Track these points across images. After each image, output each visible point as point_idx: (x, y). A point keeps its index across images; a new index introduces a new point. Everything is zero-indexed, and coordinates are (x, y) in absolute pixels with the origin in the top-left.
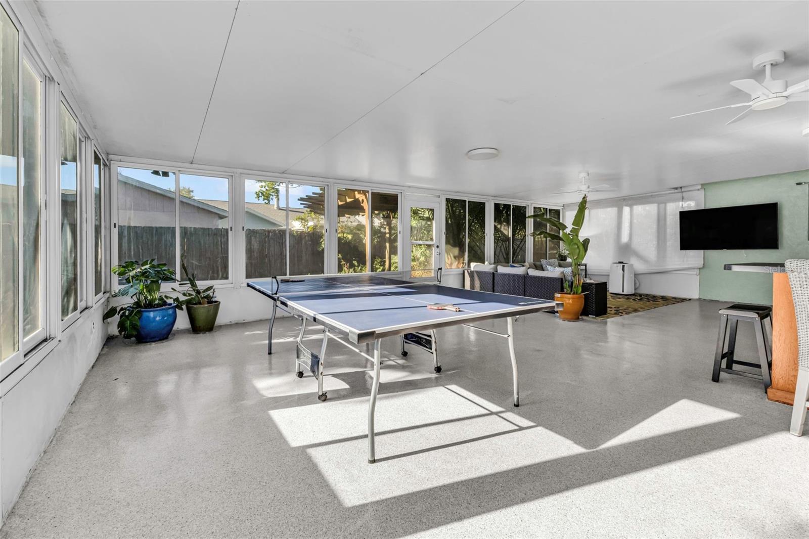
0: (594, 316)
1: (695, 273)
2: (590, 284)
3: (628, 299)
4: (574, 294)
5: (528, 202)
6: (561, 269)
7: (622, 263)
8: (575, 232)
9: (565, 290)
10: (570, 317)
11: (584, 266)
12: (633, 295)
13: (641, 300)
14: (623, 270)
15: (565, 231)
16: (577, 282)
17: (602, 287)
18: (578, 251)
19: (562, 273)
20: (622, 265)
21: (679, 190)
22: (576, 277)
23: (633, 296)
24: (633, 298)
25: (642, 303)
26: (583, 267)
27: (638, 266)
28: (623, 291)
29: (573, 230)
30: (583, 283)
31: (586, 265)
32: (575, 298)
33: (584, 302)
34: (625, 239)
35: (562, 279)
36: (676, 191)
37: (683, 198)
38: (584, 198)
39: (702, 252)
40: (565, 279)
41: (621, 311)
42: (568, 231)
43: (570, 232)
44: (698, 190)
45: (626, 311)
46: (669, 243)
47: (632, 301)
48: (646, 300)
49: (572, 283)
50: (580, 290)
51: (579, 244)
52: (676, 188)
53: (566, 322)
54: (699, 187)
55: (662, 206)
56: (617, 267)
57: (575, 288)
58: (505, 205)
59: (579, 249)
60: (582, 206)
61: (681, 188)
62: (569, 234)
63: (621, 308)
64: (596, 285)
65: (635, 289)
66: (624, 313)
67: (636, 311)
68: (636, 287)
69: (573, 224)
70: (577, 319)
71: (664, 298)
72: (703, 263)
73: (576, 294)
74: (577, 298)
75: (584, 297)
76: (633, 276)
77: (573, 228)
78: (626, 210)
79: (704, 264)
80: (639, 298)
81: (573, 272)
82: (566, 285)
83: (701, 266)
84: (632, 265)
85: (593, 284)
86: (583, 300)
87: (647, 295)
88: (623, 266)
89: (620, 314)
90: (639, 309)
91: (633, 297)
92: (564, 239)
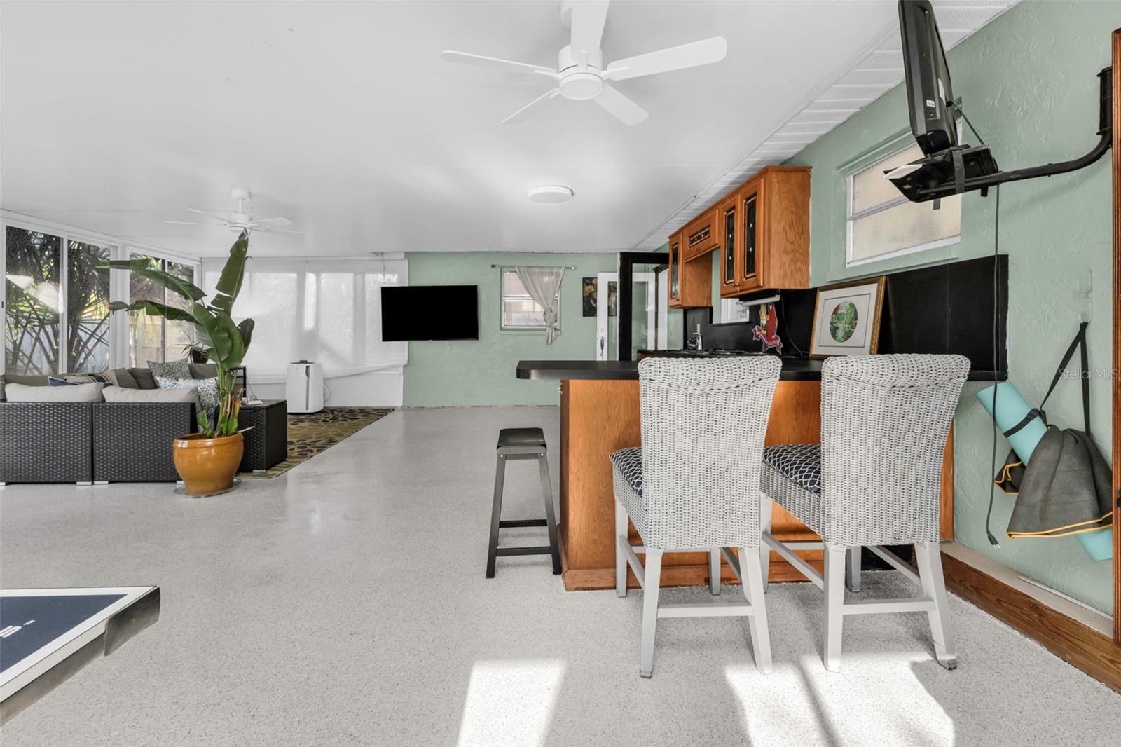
0: (264, 471)
1: (398, 372)
2: (255, 409)
3: (316, 420)
4: (219, 436)
5: (115, 239)
6: (192, 383)
7: (305, 362)
8: (224, 304)
9: (201, 429)
10: (212, 486)
11: (242, 371)
12: (321, 412)
13: (334, 419)
14: (307, 373)
15: (199, 302)
16: (228, 410)
17: (278, 410)
18: (229, 344)
19: (195, 390)
20: (305, 366)
21: (380, 257)
22: (225, 398)
23: (322, 415)
24: (323, 419)
25: (337, 424)
26: (240, 372)
27: (328, 365)
28: (307, 409)
29: (219, 301)
30: (240, 409)
31: (244, 369)
32: (221, 445)
33: (242, 450)
34: (309, 323)
35: (193, 405)
36: (376, 258)
37: (384, 269)
38: (242, 235)
39: (405, 343)
40: (201, 404)
41: (309, 448)
42: (207, 301)
43: (212, 303)
44: (401, 260)
45: (317, 444)
46: (368, 332)
47: (323, 423)
48: (341, 418)
49: (217, 410)
50: (236, 425)
51: (233, 330)
52: (376, 254)
53: (203, 500)
54: (403, 256)
55: (360, 277)
56: (298, 369)
57: (222, 422)
58: (48, 238)
59: (232, 341)
60: (239, 254)
61: (382, 254)
62: (210, 308)
63: (308, 441)
64: (268, 408)
65: (325, 402)
66: (315, 450)
67: (332, 442)
68: (326, 398)
69: (217, 288)
70: (227, 485)
71: (363, 411)
72: (407, 358)
73: (226, 435)
74: (228, 443)
75: (242, 438)
76: (321, 382)
77: (219, 296)
78: (311, 278)
79: (409, 360)
80: (331, 416)
81: (218, 388)
82: (201, 416)
83: (406, 363)
84: (320, 365)
85: (261, 408)
86: (242, 444)
87: (341, 410)
88: (308, 367)
89: (309, 454)
90: (337, 438)
91: (322, 417)
92: (196, 319)
